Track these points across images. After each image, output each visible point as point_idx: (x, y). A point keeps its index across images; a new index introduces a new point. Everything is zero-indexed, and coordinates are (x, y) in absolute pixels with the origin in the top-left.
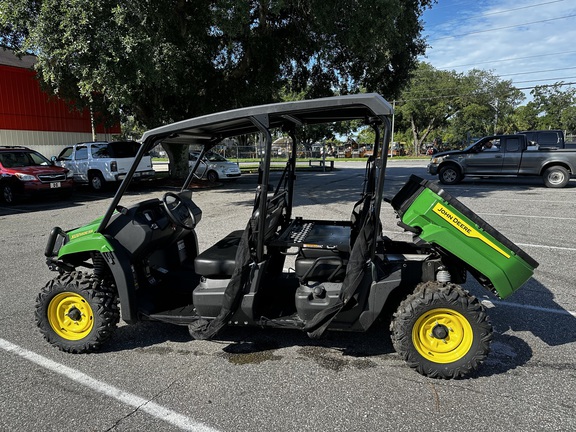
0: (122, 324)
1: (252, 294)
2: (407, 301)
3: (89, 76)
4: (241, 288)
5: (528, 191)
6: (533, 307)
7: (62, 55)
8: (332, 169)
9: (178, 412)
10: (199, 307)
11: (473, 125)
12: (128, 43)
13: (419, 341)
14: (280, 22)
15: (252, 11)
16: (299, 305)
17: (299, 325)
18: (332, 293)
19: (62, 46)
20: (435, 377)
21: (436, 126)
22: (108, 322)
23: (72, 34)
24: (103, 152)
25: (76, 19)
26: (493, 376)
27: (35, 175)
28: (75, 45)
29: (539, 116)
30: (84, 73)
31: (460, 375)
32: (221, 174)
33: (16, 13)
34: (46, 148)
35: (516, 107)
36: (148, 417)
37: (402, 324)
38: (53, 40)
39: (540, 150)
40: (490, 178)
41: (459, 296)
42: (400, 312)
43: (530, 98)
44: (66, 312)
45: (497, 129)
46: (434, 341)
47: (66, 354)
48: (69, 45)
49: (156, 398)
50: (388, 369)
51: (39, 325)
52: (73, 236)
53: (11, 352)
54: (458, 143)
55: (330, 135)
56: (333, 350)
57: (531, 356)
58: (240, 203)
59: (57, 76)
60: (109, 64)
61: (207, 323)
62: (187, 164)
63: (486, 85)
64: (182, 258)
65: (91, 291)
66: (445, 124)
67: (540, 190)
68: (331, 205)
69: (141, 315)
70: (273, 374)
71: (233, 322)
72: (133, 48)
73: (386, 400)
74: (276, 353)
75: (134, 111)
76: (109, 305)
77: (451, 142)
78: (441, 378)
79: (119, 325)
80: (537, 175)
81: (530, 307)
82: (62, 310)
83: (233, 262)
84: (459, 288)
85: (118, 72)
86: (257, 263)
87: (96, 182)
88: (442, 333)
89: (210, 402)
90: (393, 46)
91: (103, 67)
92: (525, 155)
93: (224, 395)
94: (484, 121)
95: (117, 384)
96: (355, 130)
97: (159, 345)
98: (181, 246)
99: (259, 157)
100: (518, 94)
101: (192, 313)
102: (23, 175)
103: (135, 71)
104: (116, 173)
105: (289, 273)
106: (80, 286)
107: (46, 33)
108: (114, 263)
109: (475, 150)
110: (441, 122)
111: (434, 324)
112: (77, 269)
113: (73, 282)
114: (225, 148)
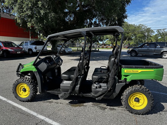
0: (38, 93)
1: (78, 86)
2: (127, 90)
3: (30, 21)
4: (75, 84)
5: (157, 59)
6: (163, 94)
7: (23, 15)
8: (98, 51)
9: (55, 122)
10: (62, 89)
11: (139, 40)
12: (42, 12)
13: (130, 102)
14: (85, 9)
15: (77, 5)
16: (93, 90)
17: (93, 96)
18: (103, 86)
19: (23, 12)
20: (135, 114)
21: (128, 40)
22: (34, 93)
23: (26, 9)
24: (33, 44)
25: (27, 5)
26: (153, 114)
27: (13, 49)
28: (27, 12)
29: (159, 38)
30: (29, 20)
31: (143, 114)
32: (67, 51)
33: (10, 3)
34: (17, 42)
35: (152, 35)
36: (46, 123)
37: (125, 97)
38: (21, 11)
39: (161, 47)
40: (145, 55)
41: (143, 89)
42: (124, 93)
43: (156, 33)
44: (22, 89)
45: (146, 41)
46: (135, 103)
47: (21, 102)
48: (25, 12)
49: (49, 117)
50: (120, 111)
51: (13, 93)
52: (25, 66)
53: (4, 101)
54: (135, 45)
55: (97, 42)
56: (102, 104)
57: (164, 108)
58: (72, 60)
59: (21, 21)
60: (36, 18)
61: (64, 94)
62: (57, 48)
63: (143, 28)
64: (56, 74)
65: (29, 83)
66: (131, 39)
67: (160, 59)
68: (99, 61)
69: (44, 91)
70: (84, 111)
71: (72, 94)
72: (43, 14)
73: (120, 121)
74: (85, 104)
75: (42, 32)
76: (35, 88)
77: (133, 45)
78: (137, 114)
79: (37, 94)
80: (159, 55)
81: (162, 93)
82: (21, 88)
83: (73, 76)
84: (143, 86)
85: (39, 20)
86: (80, 76)
87: (31, 52)
88: (137, 100)
89: (65, 119)
90: (118, 16)
91: (35, 19)
92: (156, 49)
93: (69, 117)
94: (142, 39)
95: (36, 112)
96: (105, 40)
97: (49, 100)
98: (56, 71)
99: (77, 47)
100: (152, 31)
101: (59, 91)
102: (10, 49)
103: (44, 20)
104: (36, 50)
105: (88, 80)
106: (26, 81)
107: (19, 8)
108: (37, 75)
109: (141, 47)
110: (130, 39)
111: (135, 97)
112: (25, 76)
113: (24, 80)
114: (67, 44)
